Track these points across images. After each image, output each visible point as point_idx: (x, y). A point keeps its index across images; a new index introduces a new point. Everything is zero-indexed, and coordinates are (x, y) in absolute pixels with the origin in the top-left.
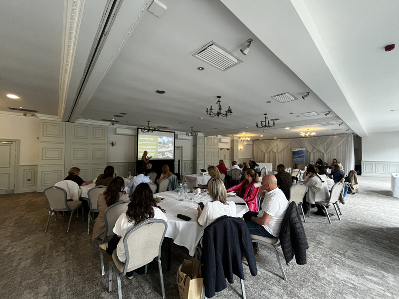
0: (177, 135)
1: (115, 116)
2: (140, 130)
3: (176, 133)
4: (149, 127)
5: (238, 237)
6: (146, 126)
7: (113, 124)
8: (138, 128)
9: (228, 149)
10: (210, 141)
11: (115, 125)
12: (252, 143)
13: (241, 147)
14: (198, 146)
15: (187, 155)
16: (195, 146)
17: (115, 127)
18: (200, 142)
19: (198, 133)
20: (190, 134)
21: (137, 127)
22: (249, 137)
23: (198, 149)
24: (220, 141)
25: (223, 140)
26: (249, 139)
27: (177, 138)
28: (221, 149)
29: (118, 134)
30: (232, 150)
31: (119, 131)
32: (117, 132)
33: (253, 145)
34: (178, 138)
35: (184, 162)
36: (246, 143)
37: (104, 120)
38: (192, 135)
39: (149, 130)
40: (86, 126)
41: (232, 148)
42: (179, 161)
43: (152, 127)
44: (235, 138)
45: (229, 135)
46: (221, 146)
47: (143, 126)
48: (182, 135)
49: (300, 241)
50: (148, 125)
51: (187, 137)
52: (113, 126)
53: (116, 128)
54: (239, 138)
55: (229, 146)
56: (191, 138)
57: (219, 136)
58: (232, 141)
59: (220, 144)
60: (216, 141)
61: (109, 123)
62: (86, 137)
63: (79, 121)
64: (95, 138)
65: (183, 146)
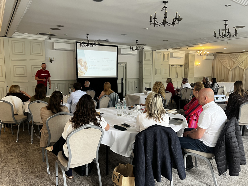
0: (120, 49)
1: (51, 29)
2: (78, 44)
3: (118, 47)
4: (88, 41)
5: (168, 145)
6: (85, 40)
7: (50, 39)
8: (77, 42)
9: (181, 66)
10: (158, 56)
11: (52, 39)
12: (212, 57)
13: (197, 63)
14: (144, 62)
15: (132, 73)
16: (141, 62)
17: (53, 41)
18: (146, 57)
19: (144, 47)
20: (134, 48)
21: (75, 41)
22: (208, 50)
23: (144, 66)
24: (171, 55)
25: (174, 55)
26: (208, 52)
27: (120, 54)
28: (173, 65)
29: (55, 49)
30: (186, 66)
31: (57, 46)
32: (55, 47)
33: (213, 60)
34: (122, 53)
35: (128, 81)
36: (204, 58)
37: (40, 34)
38: (137, 49)
39: (88, 44)
40: (23, 41)
41: (186, 65)
42: (122, 79)
43: (91, 41)
44: (191, 52)
45: (183, 48)
46: (172, 61)
47: (81, 39)
48: (125, 50)
49: (234, 155)
50: (86, 38)
51: (131, 52)
52: (50, 40)
53: (53, 43)
54: (196, 51)
55: (182, 62)
56: (136, 52)
57: (171, 50)
58: (187, 56)
59: (171, 59)
60: (166, 56)
61: (46, 37)
62: (24, 53)
63: (15, 36)
64: (32, 54)
65: (127, 63)
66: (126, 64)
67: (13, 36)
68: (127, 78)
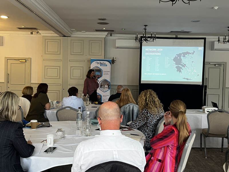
1: (98, 23)
3: (207, 40)
7: (111, 35)
17: (116, 38)
29: (118, 48)
31: (120, 43)
32: (117, 45)
34: (216, 48)
40: (82, 40)
52: (111, 37)
61: (106, 33)
62: (82, 54)
63: (75, 35)
64: (91, 54)
65: (226, 63)
66: (224, 64)
67: (72, 35)
68: (226, 86)
